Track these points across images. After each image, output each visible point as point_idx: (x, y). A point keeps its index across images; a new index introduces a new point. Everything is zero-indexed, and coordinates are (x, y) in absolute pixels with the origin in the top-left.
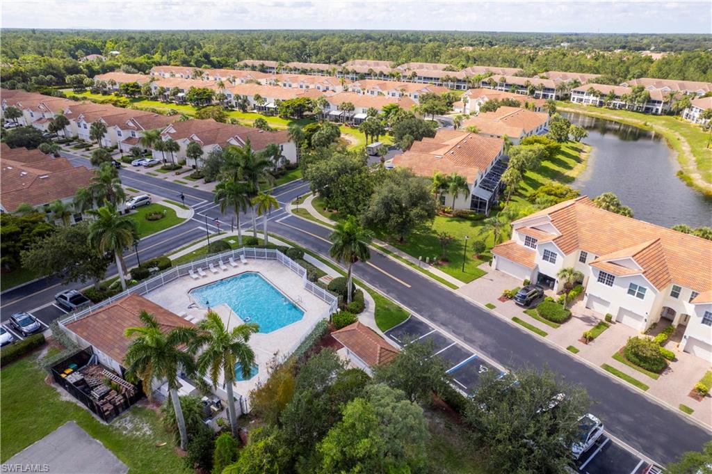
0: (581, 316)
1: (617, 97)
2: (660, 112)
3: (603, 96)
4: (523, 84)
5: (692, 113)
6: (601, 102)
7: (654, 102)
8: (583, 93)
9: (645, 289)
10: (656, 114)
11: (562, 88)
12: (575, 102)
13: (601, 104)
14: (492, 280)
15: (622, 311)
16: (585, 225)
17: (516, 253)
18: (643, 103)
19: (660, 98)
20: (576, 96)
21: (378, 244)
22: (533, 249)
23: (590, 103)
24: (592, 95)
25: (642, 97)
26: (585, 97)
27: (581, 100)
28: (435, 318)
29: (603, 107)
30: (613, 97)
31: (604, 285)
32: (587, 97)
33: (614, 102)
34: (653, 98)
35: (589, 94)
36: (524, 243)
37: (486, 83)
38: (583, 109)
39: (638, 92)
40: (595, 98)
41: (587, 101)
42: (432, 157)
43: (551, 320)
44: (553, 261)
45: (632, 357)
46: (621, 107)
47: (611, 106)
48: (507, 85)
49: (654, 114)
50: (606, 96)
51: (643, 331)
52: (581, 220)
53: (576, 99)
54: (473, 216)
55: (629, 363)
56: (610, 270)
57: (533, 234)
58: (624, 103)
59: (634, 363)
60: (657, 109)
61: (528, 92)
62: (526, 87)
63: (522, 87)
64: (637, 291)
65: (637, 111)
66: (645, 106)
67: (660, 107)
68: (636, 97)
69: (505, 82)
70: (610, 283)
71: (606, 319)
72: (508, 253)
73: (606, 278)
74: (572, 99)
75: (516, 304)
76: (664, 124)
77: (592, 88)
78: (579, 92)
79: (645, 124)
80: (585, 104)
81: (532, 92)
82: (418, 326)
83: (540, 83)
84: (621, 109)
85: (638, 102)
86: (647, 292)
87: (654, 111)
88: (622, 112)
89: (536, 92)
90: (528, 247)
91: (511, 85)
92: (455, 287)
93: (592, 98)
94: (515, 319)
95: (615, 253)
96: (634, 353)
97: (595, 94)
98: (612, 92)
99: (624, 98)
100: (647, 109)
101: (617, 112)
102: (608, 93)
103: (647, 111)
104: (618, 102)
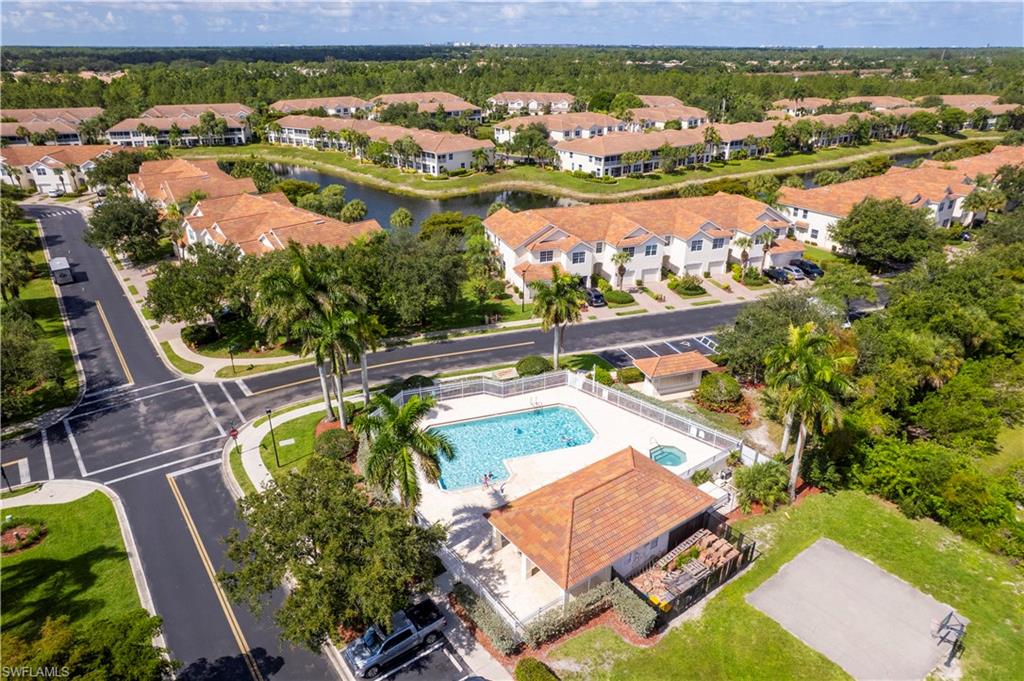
1: (187, 132)
2: (244, 140)
3: (161, 133)
6: (161, 143)
7: (232, 130)
8: (127, 134)
9: (656, 246)
10: (240, 144)
11: (89, 131)
15: (644, 272)
18: (221, 134)
19: (236, 125)
20: (120, 140)
21: (415, 338)
22: (553, 261)
23: (145, 145)
24: (145, 135)
26: (133, 139)
29: (170, 148)
30: (179, 132)
32: (138, 139)
33: (183, 138)
34: (229, 125)
35: (138, 134)
36: (539, 260)
39: (211, 121)
40: (151, 138)
41: (139, 143)
43: (629, 302)
44: (583, 261)
46: (195, 143)
47: (180, 145)
49: (238, 145)
50: (167, 132)
51: (660, 279)
55: (692, 296)
56: (629, 243)
57: (546, 247)
58: (196, 138)
59: (694, 295)
60: (240, 139)
64: (651, 250)
66: (224, 137)
70: (632, 254)
71: (638, 285)
73: (629, 252)
75: (595, 307)
77: (142, 125)
78: (121, 134)
80: (139, 148)
83: (48, 128)
84: (195, 146)
85: (217, 133)
86: (658, 247)
87: (237, 141)
88: (201, 150)
89: (47, 143)
90: (546, 261)
93: (145, 138)
94: (618, 314)
95: (610, 232)
96: (687, 289)
97: (148, 132)
98: (175, 127)
99: (195, 131)
100: (227, 140)
101: (195, 150)
102: (169, 128)
103: (229, 142)
104: (187, 138)
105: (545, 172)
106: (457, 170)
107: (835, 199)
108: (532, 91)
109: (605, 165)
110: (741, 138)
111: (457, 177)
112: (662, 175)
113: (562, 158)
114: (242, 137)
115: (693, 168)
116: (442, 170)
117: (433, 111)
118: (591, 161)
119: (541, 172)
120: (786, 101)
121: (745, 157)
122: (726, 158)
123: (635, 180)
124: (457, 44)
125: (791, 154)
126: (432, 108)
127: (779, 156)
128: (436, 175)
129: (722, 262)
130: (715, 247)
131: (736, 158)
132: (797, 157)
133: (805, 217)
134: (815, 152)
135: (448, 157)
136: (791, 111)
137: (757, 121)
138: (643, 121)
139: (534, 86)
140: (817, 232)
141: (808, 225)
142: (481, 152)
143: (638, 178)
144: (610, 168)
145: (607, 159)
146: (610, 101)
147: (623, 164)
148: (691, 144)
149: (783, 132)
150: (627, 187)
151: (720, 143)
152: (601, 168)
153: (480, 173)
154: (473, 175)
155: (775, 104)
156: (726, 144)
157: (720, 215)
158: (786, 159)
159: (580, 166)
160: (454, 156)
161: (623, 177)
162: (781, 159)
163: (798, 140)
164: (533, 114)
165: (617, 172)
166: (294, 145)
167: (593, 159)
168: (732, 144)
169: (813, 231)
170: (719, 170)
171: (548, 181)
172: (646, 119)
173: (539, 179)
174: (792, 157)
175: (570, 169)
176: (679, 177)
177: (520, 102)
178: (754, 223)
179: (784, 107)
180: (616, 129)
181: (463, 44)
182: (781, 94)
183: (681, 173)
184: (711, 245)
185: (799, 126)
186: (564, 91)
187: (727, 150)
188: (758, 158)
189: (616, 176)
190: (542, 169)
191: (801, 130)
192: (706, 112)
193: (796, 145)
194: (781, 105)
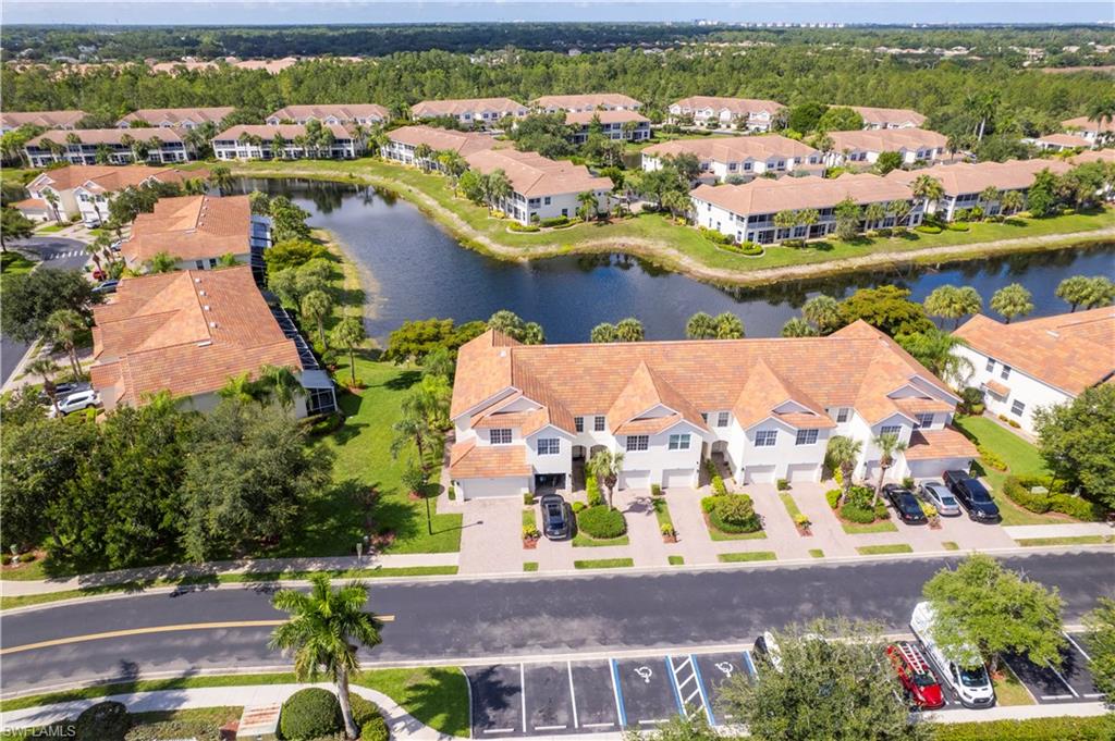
0: (628, 508)
1: (291, 142)
2: (353, 155)
3: (265, 143)
4: (118, 141)
5: (395, 151)
6: (266, 153)
7: (341, 141)
8: (232, 143)
9: (689, 436)
10: (349, 158)
11: (194, 139)
12: (224, 159)
13: (268, 156)
14: (480, 523)
15: (667, 473)
16: (550, 379)
17: (488, 462)
18: (328, 145)
19: (346, 135)
20: (224, 150)
21: (231, 572)
22: (509, 444)
23: (250, 156)
24: (248, 144)
25: (325, 137)
26: (237, 149)
27: (233, 154)
28: (496, 644)
29: (274, 160)
30: (283, 142)
31: (637, 451)
32: (242, 148)
33: (287, 149)
34: (338, 136)
35: (243, 143)
36: (489, 441)
37: (38, 149)
38: (243, 168)
39: (316, 130)
40: (255, 148)
41: (244, 154)
42: (191, 350)
43: (613, 536)
44: (555, 450)
45: (727, 526)
46: (300, 155)
47: (284, 157)
48: (85, 148)
49: (347, 159)
50: (271, 142)
51: (697, 485)
52: (541, 373)
53: (224, 154)
54: (325, 424)
55: (731, 536)
56: (639, 429)
57: (501, 423)
58: (301, 149)
59: (736, 532)
60: (349, 151)
61: (135, 154)
62: (127, 147)
63: (119, 147)
64: (680, 442)
65: (323, 158)
66: (331, 149)
67: (352, 148)
68: (317, 138)
69: (80, 141)
70: (644, 447)
71: (655, 494)
72: (477, 469)
73: (637, 442)
74: (217, 155)
75: (551, 540)
76: (372, 171)
77: (245, 134)
78: (224, 143)
79: (351, 177)
80: (243, 159)
81: (143, 154)
82: (493, 678)
83: (151, 136)
84: (300, 158)
85: (322, 145)
86: (691, 438)
87: (345, 155)
88: (304, 163)
89: (150, 152)
90: (497, 445)
91: (94, 147)
92: (452, 570)
93: (249, 148)
94: (579, 565)
95: (620, 403)
96: (726, 521)
97: (252, 142)
98: (278, 136)
99: (300, 141)
100: (335, 153)
101: (297, 164)
102: (272, 137)
103: (336, 156)
104: (292, 149)
105: (674, 226)
106: (555, 219)
107: (1064, 355)
108: (733, 95)
109: (748, 227)
110: (975, 191)
111: (552, 229)
112: (837, 244)
113: (698, 210)
114: (352, 149)
115: (889, 234)
116: (534, 218)
117: (586, 123)
118: (731, 219)
119: (668, 226)
120: (1082, 121)
121: (979, 218)
122: (948, 219)
123: (792, 249)
124: (702, 23)
125: (1060, 214)
126: (585, 118)
127: (1036, 217)
128: (525, 223)
129: (816, 464)
130: (800, 440)
131: (964, 220)
132: (1070, 219)
133: (1005, 376)
134: (1103, 211)
135: (543, 201)
136: (1090, 135)
137: (1020, 158)
138: (846, 151)
139: (737, 89)
140: (1022, 405)
141: (1008, 390)
142: (588, 197)
143: (797, 247)
144: (756, 231)
145: (752, 219)
146: (819, 117)
147: (776, 227)
148: (889, 199)
149: (1049, 183)
150: (775, 262)
151: (940, 196)
152: (743, 230)
153: (587, 223)
154: (578, 226)
155: (1065, 124)
156: (951, 198)
157: (831, 377)
158: (1048, 222)
159: (719, 224)
160: (552, 201)
161: (776, 244)
162: (1041, 221)
163: (1074, 193)
164: (724, 126)
165: (767, 237)
166: (404, 162)
167: (735, 217)
168: (959, 198)
169: (1016, 402)
170: (929, 239)
171: (671, 241)
172: (852, 148)
173: (662, 238)
174: (1059, 219)
175: (707, 226)
176: (863, 248)
177: (710, 110)
178: (882, 404)
179: (1080, 129)
180: (807, 161)
181: (710, 23)
182: (1083, 108)
183: (868, 241)
184: (794, 438)
185: (1080, 173)
186: (772, 97)
187: (951, 207)
188: (1000, 220)
189: (766, 242)
190: (672, 222)
191: (1081, 179)
192: (946, 138)
193: (1070, 201)
194: (1076, 125)
